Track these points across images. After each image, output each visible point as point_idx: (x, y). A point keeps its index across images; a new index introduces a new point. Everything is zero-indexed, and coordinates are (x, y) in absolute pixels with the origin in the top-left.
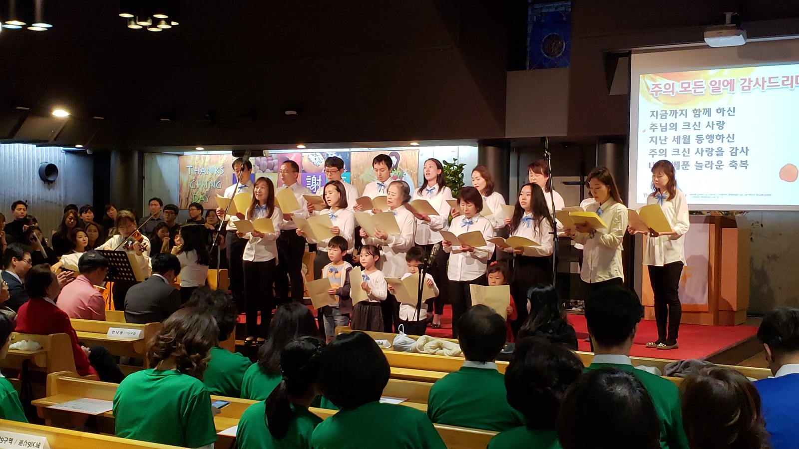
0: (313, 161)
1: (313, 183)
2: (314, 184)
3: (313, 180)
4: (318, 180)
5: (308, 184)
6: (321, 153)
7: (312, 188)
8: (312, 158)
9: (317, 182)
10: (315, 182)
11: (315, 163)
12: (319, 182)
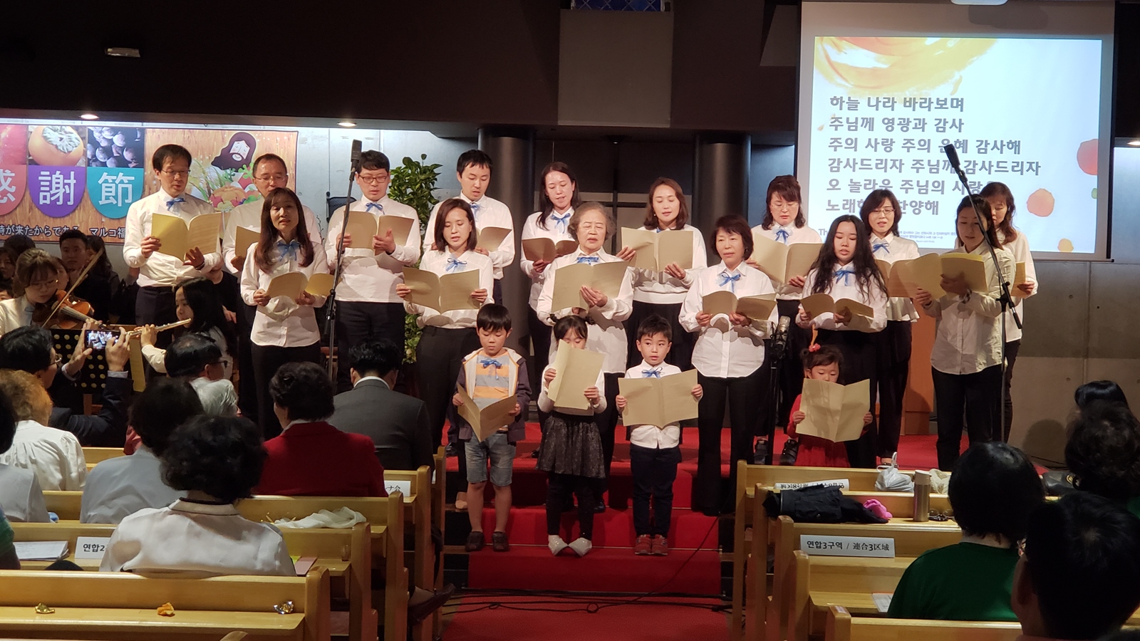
0: (55, 144)
1: (54, 186)
2: (57, 188)
3: (54, 181)
4: (66, 181)
5: (42, 189)
6: (76, 128)
7: (52, 196)
8: (54, 137)
9: (65, 184)
10: (61, 186)
11: (59, 147)
12: (69, 185)
